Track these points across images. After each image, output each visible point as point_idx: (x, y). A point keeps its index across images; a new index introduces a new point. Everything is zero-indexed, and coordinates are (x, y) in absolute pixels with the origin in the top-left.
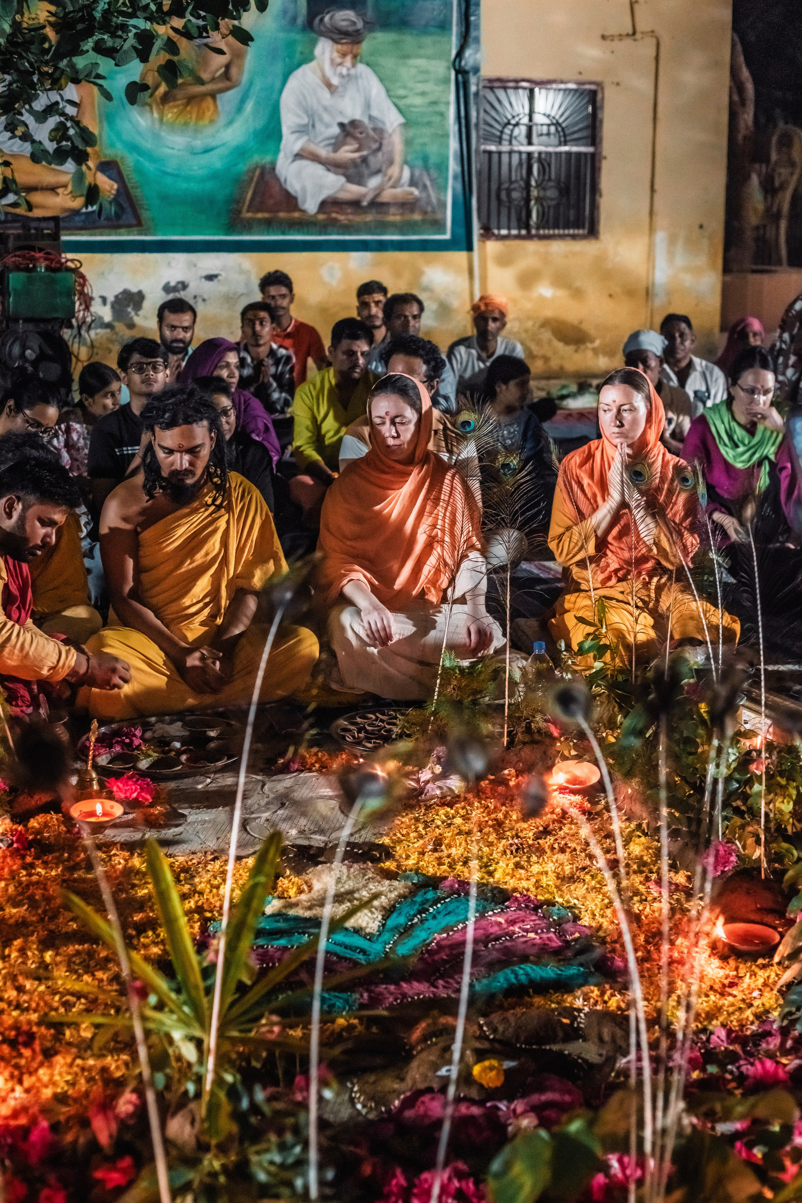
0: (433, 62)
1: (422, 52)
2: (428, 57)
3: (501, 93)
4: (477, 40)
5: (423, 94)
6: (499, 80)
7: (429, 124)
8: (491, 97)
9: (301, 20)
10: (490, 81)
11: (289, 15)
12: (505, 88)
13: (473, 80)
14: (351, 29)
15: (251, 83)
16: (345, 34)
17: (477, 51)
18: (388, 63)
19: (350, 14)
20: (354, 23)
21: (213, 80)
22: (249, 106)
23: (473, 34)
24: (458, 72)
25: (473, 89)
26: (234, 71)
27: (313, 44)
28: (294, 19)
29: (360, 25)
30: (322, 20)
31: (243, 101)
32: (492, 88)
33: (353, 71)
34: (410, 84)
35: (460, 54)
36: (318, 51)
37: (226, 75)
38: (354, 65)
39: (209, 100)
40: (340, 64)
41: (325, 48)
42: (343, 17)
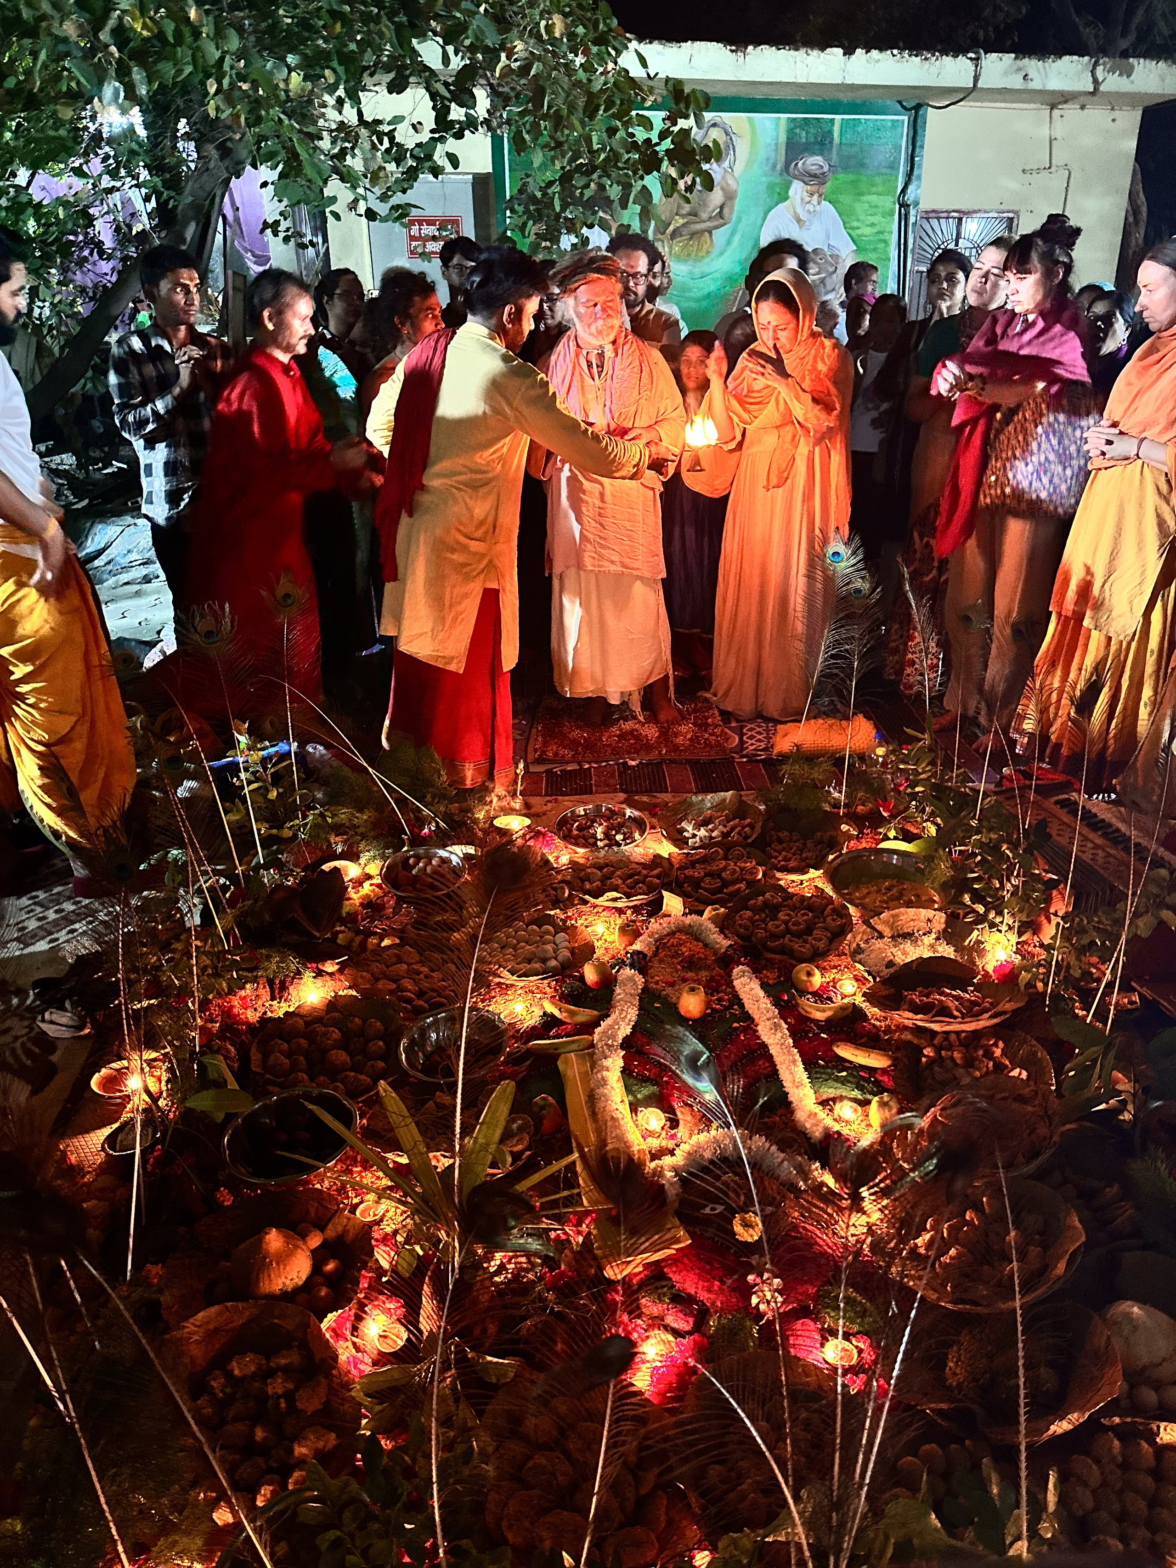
0: (882, 198)
1: (874, 189)
2: (878, 194)
3: (934, 222)
4: (919, 178)
5: (873, 225)
6: (934, 211)
7: (875, 250)
8: (927, 227)
9: (779, 167)
10: (926, 212)
11: (772, 161)
12: (938, 218)
13: (912, 212)
14: (818, 172)
15: (739, 220)
16: (815, 176)
17: (919, 187)
18: (846, 199)
19: (819, 160)
20: (822, 167)
21: (710, 218)
22: (736, 239)
23: (916, 172)
24: (901, 206)
25: (912, 220)
26: (726, 210)
27: (788, 186)
28: (774, 166)
29: (826, 168)
30: (796, 164)
31: (733, 234)
32: (927, 219)
33: (818, 208)
34: (862, 217)
35: (904, 191)
36: (791, 193)
37: (720, 215)
38: (819, 203)
39: (707, 234)
40: (809, 202)
41: (797, 189)
42: (814, 162)
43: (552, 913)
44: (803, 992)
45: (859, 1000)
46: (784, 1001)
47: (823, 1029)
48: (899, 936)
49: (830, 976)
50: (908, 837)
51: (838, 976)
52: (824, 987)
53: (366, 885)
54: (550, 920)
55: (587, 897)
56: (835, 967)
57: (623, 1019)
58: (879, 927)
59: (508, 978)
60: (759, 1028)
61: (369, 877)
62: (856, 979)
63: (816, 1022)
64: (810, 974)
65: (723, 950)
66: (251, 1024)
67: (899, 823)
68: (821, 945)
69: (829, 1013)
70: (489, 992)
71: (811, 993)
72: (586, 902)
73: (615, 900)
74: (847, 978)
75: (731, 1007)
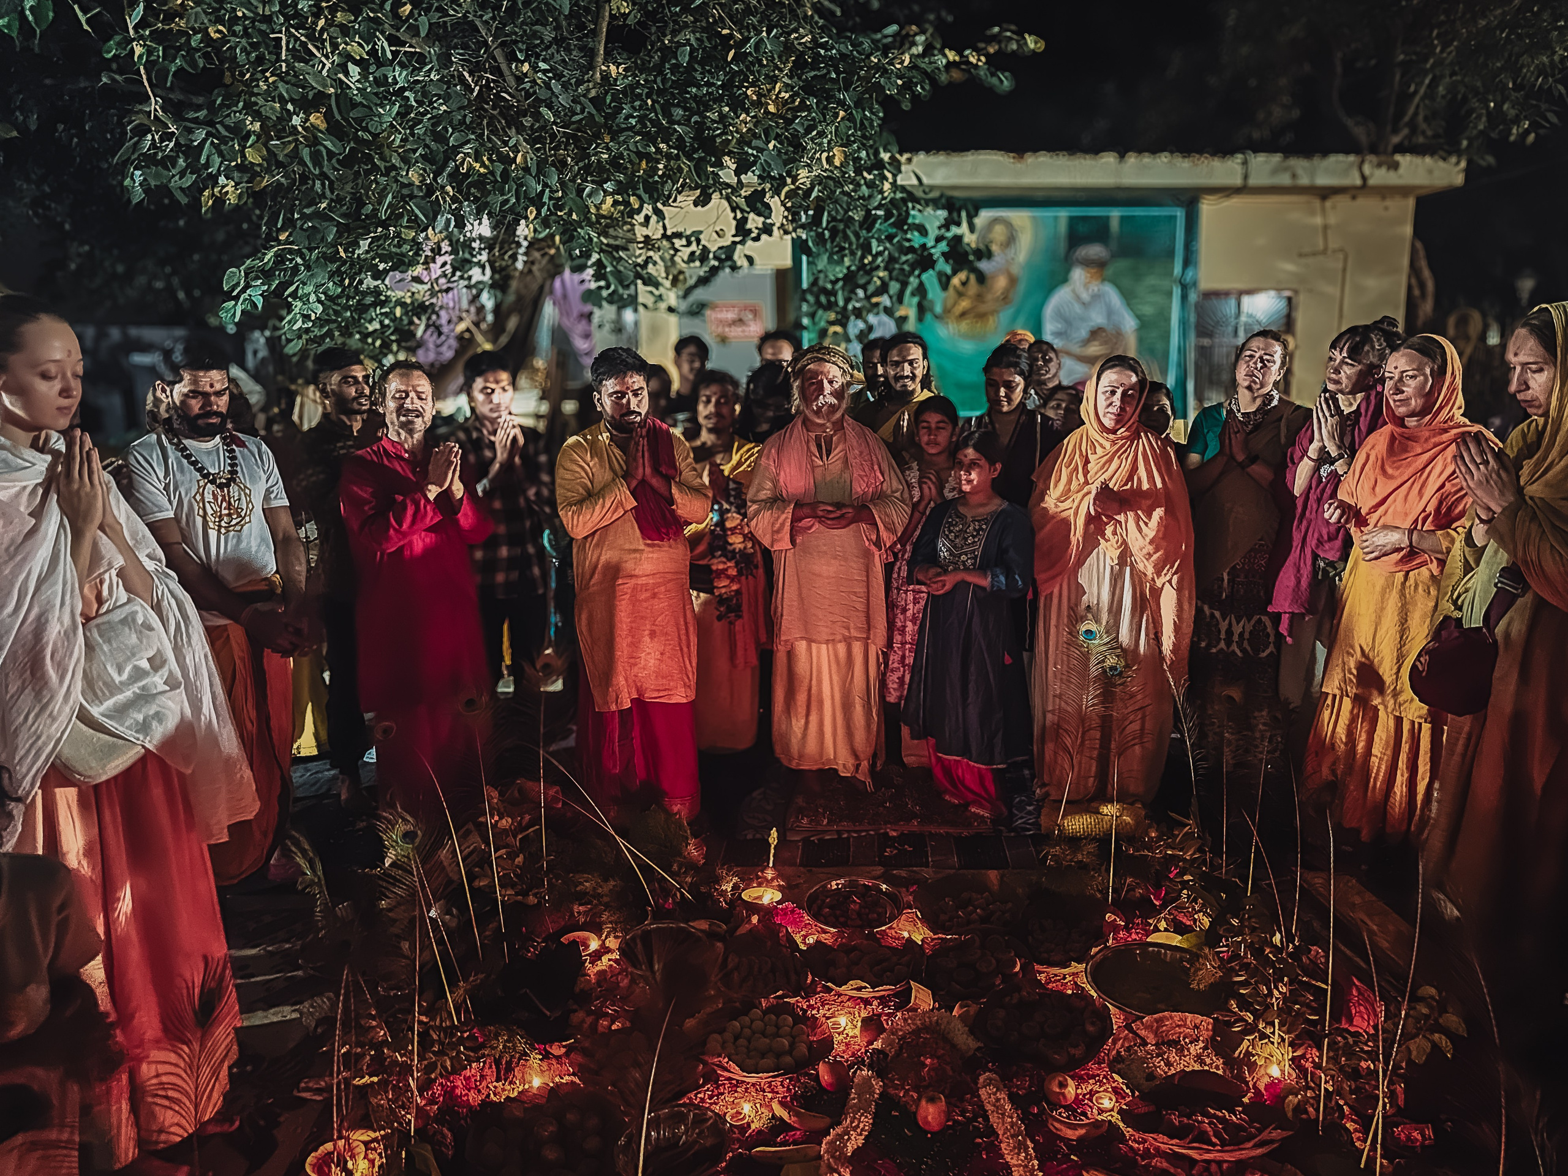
1: (1152, 272)
2: (1158, 276)
6: (1213, 292)
9: (1061, 254)
12: (1219, 298)
13: (1193, 291)
14: (1100, 258)
15: (1023, 303)
16: (1095, 262)
17: (1197, 270)
19: (1099, 249)
20: (1102, 255)
21: (995, 299)
26: (1011, 295)
27: (1070, 270)
28: (1055, 253)
29: (1107, 256)
30: (1076, 253)
33: (1101, 290)
34: (1143, 297)
35: (1183, 273)
36: (1074, 275)
38: (1101, 284)
39: (992, 314)
40: (1089, 283)
41: (1078, 275)
42: (1095, 250)
43: (792, 1000)
44: (1054, 1106)
45: (1116, 1118)
46: (1034, 1114)
47: (1073, 1149)
48: (1163, 1043)
49: (1085, 1088)
50: (1179, 929)
51: (1096, 1088)
52: (1077, 1100)
53: (605, 959)
54: (790, 1009)
55: (829, 984)
56: (1093, 1077)
57: (855, 1129)
58: (1143, 1033)
59: (737, 1073)
60: (1003, 1146)
61: (608, 951)
62: (1116, 1091)
63: (1067, 1141)
64: (1062, 1085)
65: (971, 1053)
66: (472, 1107)
67: (1170, 914)
68: (1077, 1052)
69: (1082, 1132)
70: (717, 1088)
71: (1064, 1107)
72: (828, 990)
73: (859, 989)
74: (1106, 1091)
75: (975, 1119)
